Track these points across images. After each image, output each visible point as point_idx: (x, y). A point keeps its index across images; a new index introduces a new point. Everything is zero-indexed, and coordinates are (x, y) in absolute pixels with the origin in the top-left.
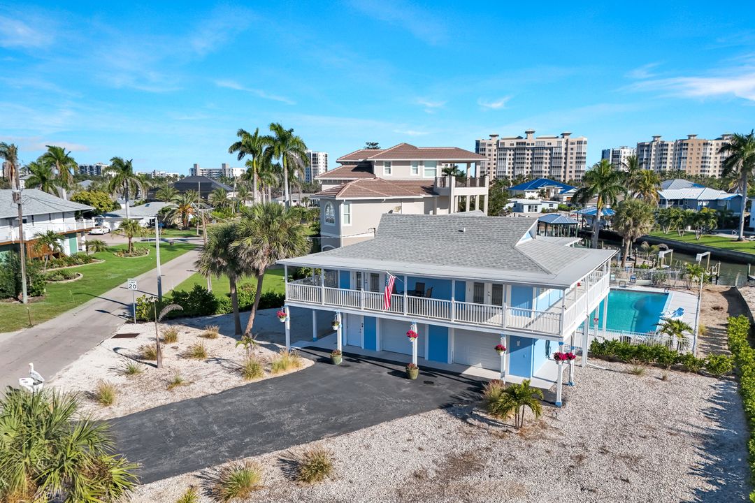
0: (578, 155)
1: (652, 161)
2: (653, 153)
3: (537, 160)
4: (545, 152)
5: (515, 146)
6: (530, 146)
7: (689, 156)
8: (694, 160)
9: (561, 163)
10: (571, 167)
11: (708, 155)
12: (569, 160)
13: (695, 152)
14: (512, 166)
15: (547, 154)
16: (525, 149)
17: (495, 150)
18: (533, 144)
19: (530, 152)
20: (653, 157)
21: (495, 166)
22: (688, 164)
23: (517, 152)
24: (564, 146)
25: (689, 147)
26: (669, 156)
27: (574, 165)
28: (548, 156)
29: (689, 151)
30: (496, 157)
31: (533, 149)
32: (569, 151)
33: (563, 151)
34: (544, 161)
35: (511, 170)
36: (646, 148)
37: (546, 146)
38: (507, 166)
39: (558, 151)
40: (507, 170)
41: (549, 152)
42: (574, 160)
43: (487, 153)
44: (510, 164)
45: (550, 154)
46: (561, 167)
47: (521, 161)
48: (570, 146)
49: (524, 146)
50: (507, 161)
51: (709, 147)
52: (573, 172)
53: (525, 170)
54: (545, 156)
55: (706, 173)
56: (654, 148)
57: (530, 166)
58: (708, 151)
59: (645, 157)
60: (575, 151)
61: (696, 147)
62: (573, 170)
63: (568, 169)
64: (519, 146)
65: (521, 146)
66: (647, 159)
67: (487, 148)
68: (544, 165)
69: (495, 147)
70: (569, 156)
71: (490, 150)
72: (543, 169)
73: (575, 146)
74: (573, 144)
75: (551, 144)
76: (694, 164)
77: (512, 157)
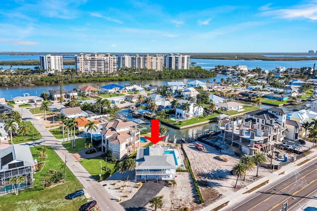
0: (114, 63)
1: (137, 63)
2: (137, 61)
3: (99, 64)
4: (102, 61)
5: (91, 59)
6: (97, 59)
7: (147, 62)
8: (149, 63)
9: (108, 65)
10: (112, 67)
11: (152, 62)
12: (111, 65)
13: (149, 61)
14: (90, 67)
15: (103, 62)
16: (94, 60)
17: (83, 61)
18: (98, 59)
19: (97, 61)
20: (137, 62)
21: (84, 67)
22: (147, 65)
23: (92, 61)
24: (109, 59)
25: (147, 59)
26: (141, 62)
27: (113, 66)
28: (103, 63)
29: (147, 60)
30: (84, 63)
31: (98, 60)
32: (111, 61)
33: (109, 61)
34: (102, 65)
35: (90, 68)
36: (134, 59)
37: (102, 59)
38: (88, 66)
39: (106, 61)
40: (89, 68)
41: (103, 61)
42: (113, 65)
43: (80, 61)
44: (89, 66)
45: (104, 62)
46: (108, 67)
47: (93, 65)
48: (111, 60)
49: (94, 59)
50: (88, 65)
51: (153, 59)
52: (113, 69)
53: (95, 68)
54: (102, 63)
55: (152, 68)
56: (137, 59)
57: (97, 67)
58: (153, 60)
59: (134, 62)
60: (112, 61)
61: (149, 59)
62: (112, 68)
63: (111, 68)
64: (92, 59)
65: (93, 59)
66: (135, 63)
67: (80, 60)
68: (102, 66)
69: (83, 59)
70: (111, 63)
71: (81, 61)
72: (102, 68)
73: (112, 60)
74: (111, 59)
75: (104, 59)
76: (149, 65)
77: (90, 63)
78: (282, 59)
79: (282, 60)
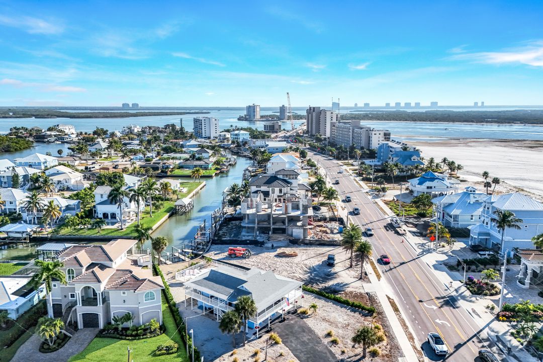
78: (102, 115)
79: (103, 117)
